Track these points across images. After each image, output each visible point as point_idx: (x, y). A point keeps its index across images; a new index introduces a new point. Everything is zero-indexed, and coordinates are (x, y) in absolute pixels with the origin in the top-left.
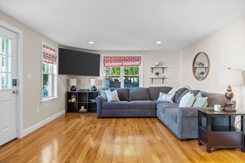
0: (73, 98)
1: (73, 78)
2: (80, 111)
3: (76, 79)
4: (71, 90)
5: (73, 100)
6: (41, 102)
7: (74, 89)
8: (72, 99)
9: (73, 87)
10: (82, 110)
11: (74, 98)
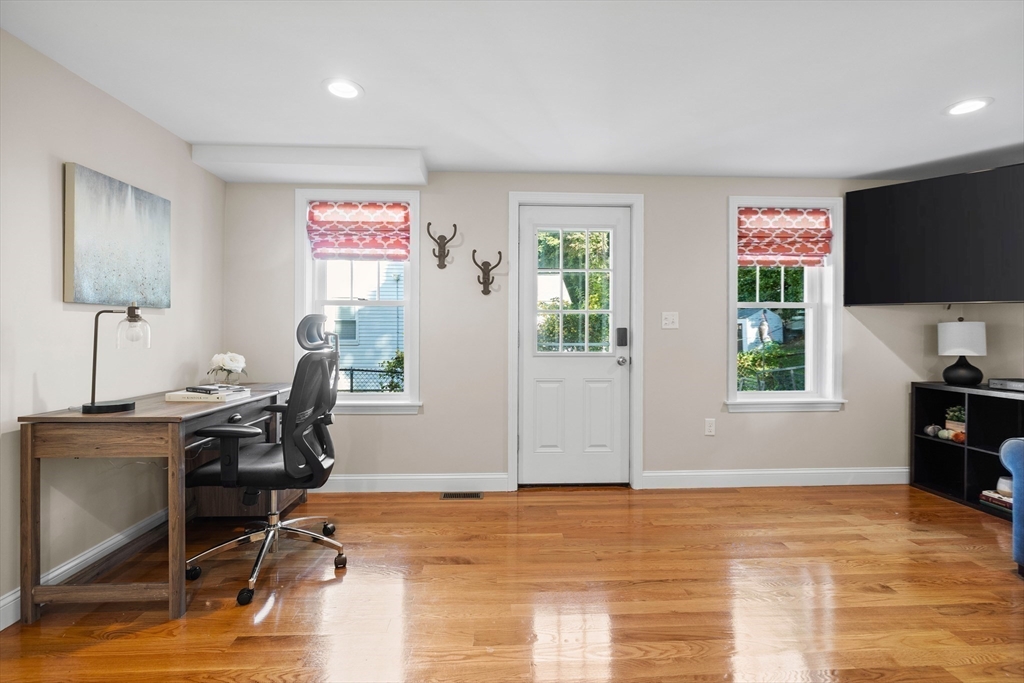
0: (951, 419)
1: (961, 320)
2: (987, 498)
3: (983, 324)
4: (950, 381)
5: (953, 430)
6: (726, 405)
7: (962, 373)
8: (949, 424)
9: (962, 362)
10: (996, 496)
11: (959, 420)
